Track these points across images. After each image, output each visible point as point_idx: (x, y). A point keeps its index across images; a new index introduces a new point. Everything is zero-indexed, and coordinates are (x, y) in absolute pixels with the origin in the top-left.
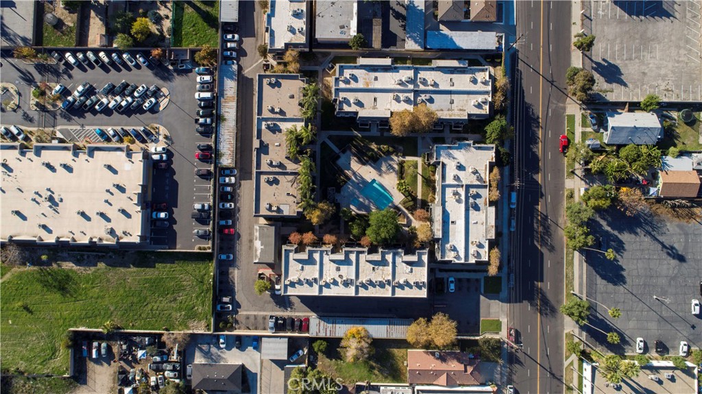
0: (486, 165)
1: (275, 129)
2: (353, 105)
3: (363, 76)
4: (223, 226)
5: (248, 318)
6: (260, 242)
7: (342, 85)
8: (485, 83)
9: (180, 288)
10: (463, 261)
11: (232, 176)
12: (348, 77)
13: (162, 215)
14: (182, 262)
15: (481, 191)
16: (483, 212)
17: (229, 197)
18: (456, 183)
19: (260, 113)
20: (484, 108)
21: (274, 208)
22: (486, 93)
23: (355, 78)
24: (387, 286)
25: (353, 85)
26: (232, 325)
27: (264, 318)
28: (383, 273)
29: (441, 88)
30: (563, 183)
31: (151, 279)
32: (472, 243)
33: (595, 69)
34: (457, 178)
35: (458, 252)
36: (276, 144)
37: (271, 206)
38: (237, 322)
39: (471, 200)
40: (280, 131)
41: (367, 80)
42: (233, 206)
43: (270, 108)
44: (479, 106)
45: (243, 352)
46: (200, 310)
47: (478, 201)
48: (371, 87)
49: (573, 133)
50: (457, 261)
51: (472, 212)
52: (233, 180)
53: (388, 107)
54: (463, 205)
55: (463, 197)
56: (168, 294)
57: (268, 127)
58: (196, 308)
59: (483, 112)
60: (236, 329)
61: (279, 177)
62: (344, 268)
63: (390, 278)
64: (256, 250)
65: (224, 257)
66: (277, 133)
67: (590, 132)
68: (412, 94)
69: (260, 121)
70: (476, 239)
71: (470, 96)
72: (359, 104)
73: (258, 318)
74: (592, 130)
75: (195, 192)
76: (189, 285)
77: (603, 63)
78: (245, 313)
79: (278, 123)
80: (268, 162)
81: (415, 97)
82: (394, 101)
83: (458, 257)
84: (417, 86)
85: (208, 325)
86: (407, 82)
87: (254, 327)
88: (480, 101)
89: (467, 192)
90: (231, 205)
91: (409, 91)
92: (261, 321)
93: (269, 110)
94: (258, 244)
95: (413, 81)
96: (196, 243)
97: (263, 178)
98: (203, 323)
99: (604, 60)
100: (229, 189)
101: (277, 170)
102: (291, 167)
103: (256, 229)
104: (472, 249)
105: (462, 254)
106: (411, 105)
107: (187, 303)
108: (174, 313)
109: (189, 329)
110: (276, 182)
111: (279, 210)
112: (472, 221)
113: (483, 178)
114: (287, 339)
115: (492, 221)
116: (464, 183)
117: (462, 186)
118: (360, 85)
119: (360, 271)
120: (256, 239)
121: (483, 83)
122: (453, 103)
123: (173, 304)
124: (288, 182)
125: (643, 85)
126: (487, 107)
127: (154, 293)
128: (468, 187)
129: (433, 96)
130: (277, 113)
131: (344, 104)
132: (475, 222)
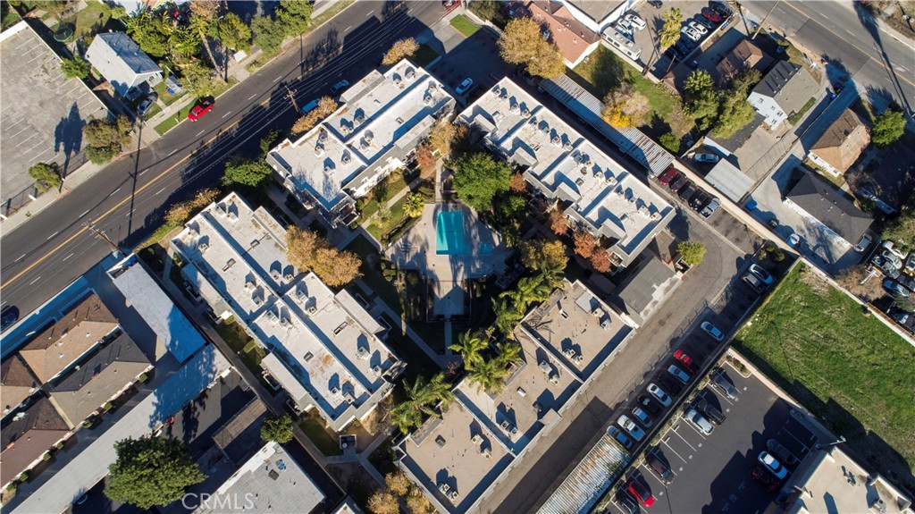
0: (300, 144)
1: (506, 415)
2: (372, 351)
3: (320, 377)
4: (686, 371)
5: (737, 241)
6: (654, 295)
7: (360, 389)
8: (196, 228)
9: (809, 345)
10: (431, 79)
11: (619, 427)
12: (339, 393)
13: (769, 460)
14: (783, 375)
15: (336, 124)
16: (358, 105)
17: (646, 402)
18: (353, 155)
19: (507, 460)
20: (230, 204)
21: (600, 313)
22: (208, 216)
23: (334, 383)
24: (539, 120)
25: (346, 376)
26: (766, 247)
27: (716, 224)
28: (530, 137)
29: (248, 269)
30: (247, 81)
31: (846, 392)
32: (401, 88)
33: (77, 149)
34: (346, 157)
35: (427, 92)
36: (523, 395)
37: (602, 320)
38: (756, 247)
39: (357, 125)
40: (501, 407)
41: (321, 364)
42: (652, 385)
43: (486, 452)
44: (234, 209)
45: (774, 212)
46: (799, 297)
47: (350, 118)
48: (327, 352)
49: (179, 113)
50: (437, 83)
51: (368, 114)
52: (622, 421)
53: (332, 307)
54: (370, 127)
55: (361, 134)
56: (833, 353)
57: (512, 426)
58: (802, 304)
59: (238, 199)
60: (764, 241)
61: (558, 346)
62: (573, 177)
63: (527, 125)
64: (667, 289)
65: (716, 332)
66: (508, 408)
67: (162, 100)
68: (288, 293)
69: (518, 448)
70: (393, 87)
71: (228, 230)
72: (363, 343)
73: (724, 229)
74: (159, 100)
75: (692, 452)
76: (792, 338)
77: (62, 147)
78: (737, 249)
79: (494, 420)
80: (555, 379)
81: (289, 287)
82: (318, 307)
83: (432, 85)
84: (272, 300)
85: (800, 271)
86: (277, 314)
87: (738, 225)
88: (225, 215)
89: (351, 136)
90: (653, 389)
91: (288, 301)
92: (722, 223)
93: (490, 449)
94: (659, 294)
95: (270, 308)
96: (743, 382)
97: (581, 364)
98: (805, 279)
99: (57, 150)
100: (638, 412)
101: (553, 358)
102: (530, 346)
103: (646, 314)
104: (409, 81)
105: (425, 85)
106: (304, 283)
107: (813, 320)
108: (841, 322)
109: (831, 287)
110: (567, 344)
111: (595, 306)
112: (379, 107)
113: (318, 135)
114: (705, 178)
115: (359, 86)
116: (344, 146)
117: (349, 146)
118: (337, 366)
119: (555, 159)
120: (656, 302)
121: (198, 231)
122: (256, 241)
123: (834, 334)
124: (551, 331)
125: (57, 96)
126: (226, 200)
127: (853, 370)
128: (344, 140)
129: (267, 270)
130: (483, 436)
131: (382, 362)
132: (376, 103)
